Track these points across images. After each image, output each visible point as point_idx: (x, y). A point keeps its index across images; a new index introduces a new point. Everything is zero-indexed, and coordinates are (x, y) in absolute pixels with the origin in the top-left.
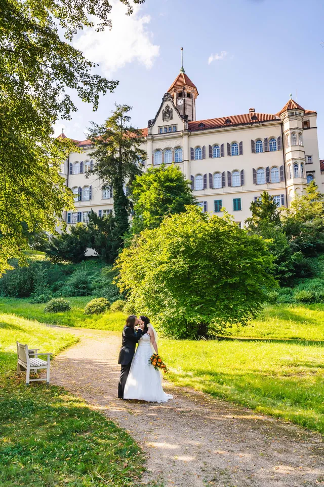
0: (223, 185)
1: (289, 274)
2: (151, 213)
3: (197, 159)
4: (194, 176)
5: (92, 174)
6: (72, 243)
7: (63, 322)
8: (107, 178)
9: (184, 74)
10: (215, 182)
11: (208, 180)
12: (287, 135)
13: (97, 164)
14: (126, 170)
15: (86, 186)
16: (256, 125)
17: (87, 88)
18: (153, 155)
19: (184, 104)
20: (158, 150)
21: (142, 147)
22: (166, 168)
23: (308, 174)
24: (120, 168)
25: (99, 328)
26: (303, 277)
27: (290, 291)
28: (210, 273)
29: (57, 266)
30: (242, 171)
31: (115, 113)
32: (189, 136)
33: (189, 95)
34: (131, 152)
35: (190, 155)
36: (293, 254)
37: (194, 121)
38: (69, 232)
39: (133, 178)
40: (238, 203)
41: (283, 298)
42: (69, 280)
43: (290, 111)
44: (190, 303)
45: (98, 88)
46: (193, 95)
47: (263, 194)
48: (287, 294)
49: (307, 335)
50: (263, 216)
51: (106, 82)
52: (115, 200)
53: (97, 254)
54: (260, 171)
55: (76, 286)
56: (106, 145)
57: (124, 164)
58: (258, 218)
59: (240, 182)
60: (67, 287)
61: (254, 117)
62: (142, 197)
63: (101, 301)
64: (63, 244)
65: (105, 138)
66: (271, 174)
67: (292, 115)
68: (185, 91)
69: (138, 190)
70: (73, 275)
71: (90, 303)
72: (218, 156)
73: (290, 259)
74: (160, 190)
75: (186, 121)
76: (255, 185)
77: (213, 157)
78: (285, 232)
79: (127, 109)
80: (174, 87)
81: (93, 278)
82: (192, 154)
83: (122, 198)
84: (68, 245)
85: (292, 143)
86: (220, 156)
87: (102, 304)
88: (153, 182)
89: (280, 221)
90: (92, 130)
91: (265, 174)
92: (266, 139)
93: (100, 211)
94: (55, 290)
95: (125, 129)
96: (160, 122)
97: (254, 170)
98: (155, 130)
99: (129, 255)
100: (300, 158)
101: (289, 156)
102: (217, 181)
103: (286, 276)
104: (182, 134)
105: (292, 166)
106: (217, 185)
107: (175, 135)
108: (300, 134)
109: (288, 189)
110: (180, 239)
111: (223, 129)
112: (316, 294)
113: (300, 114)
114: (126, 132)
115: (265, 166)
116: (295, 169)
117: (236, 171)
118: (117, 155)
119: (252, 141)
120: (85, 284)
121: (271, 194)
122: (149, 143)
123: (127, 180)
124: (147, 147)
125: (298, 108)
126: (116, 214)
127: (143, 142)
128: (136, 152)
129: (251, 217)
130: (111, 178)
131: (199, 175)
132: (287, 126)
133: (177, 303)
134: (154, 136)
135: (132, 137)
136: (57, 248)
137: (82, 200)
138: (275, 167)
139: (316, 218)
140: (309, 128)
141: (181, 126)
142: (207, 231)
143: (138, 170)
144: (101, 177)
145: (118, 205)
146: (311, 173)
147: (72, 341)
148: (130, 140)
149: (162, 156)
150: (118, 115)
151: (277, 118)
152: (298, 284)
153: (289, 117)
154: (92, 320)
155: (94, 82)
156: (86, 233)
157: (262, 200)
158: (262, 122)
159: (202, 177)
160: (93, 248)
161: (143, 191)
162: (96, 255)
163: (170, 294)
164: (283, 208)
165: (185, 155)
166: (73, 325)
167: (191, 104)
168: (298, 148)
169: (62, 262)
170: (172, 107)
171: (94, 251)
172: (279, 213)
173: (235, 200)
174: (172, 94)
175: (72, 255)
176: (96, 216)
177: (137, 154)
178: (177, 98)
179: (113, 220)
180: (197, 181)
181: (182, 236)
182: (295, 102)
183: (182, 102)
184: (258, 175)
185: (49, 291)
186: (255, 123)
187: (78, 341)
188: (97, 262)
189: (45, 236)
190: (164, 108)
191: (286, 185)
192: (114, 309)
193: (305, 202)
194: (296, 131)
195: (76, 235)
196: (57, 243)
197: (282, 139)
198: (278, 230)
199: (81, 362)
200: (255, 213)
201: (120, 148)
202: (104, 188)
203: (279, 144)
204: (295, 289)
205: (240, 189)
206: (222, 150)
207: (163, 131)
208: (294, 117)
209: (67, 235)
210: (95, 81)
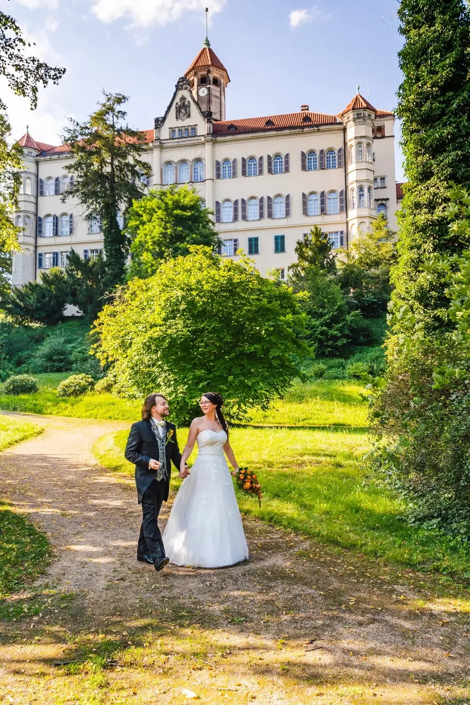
0: (261, 216)
1: (343, 341)
2: (153, 256)
3: (224, 177)
4: (220, 201)
5: (71, 196)
6: (44, 297)
7: (26, 408)
8: (92, 203)
9: (210, 50)
10: (250, 211)
11: (240, 209)
12: (351, 146)
13: (78, 182)
14: (121, 191)
15: (64, 214)
16: (309, 129)
17: (20, 76)
18: (161, 170)
19: (209, 94)
20: (169, 163)
21: (144, 158)
22: (176, 190)
23: (380, 202)
24: (112, 189)
25: (76, 416)
26: (361, 345)
27: (342, 363)
28: (220, 340)
29: (22, 330)
30: (288, 197)
31: (104, 105)
32: (214, 142)
33: (216, 82)
34: (127, 165)
35: (215, 170)
36: (349, 313)
37: (223, 120)
38: (40, 281)
39: (130, 204)
40: (281, 242)
41: (332, 372)
42: (40, 349)
43: (357, 112)
44: (192, 379)
45: (36, 76)
46: (222, 81)
47: (313, 229)
48: (339, 367)
49: (353, 421)
50: (312, 261)
51: (47, 68)
52: (105, 235)
53: (81, 314)
54: (313, 197)
55: (49, 358)
56: (91, 153)
57: (118, 182)
58: (306, 264)
59: (284, 212)
60: (37, 359)
61: (307, 118)
62: (141, 232)
63: (82, 379)
64: (30, 299)
65: (89, 142)
66: (327, 201)
67: (359, 116)
68: (210, 75)
69: (136, 220)
70: (45, 343)
71: (66, 382)
72: (255, 174)
73: (344, 320)
74: (166, 222)
75: (209, 121)
76: (305, 216)
77: (247, 175)
78: (340, 284)
79: (120, 100)
80: (195, 69)
81: (74, 347)
82: (218, 169)
83: (115, 232)
84: (37, 300)
85: (357, 159)
86: (258, 174)
87: (83, 383)
88: (157, 210)
89: (335, 269)
90: (69, 131)
91: (319, 202)
92: (322, 152)
93: (86, 251)
94: (19, 363)
95: (118, 131)
96: (172, 121)
97: (304, 195)
98: (165, 134)
99: (113, 315)
100: (368, 181)
101: (352, 177)
102: (253, 210)
103: (339, 343)
104: (203, 139)
105: (356, 190)
106: (252, 215)
107: (194, 140)
108: (368, 145)
109: (350, 224)
110: (180, 293)
111: (263, 134)
112: (375, 368)
113: (370, 116)
114: (119, 135)
115: (319, 191)
116: (360, 195)
117: (279, 196)
118: (107, 169)
119: (302, 153)
120: (61, 355)
121: (324, 230)
122: (156, 152)
123: (123, 206)
124: (153, 158)
125: (367, 108)
126: (107, 256)
127: (145, 150)
128: (135, 166)
129: (297, 262)
130: (99, 203)
131: (228, 200)
132: (351, 133)
133: (175, 380)
134: (163, 142)
135: (130, 143)
136: (22, 304)
137: (59, 234)
138: (332, 191)
139: (383, 264)
140: (383, 137)
141: (203, 128)
142: (217, 281)
143: (139, 192)
144: (84, 202)
145: (110, 242)
146: (384, 202)
147: (32, 433)
148: (126, 147)
149: (175, 171)
150: (108, 109)
151: (339, 120)
152: (354, 355)
153: (354, 120)
154: (68, 405)
155: (30, 67)
156: (65, 282)
157: (312, 238)
158: (317, 126)
159: (232, 204)
160: (75, 305)
161: (143, 223)
162: (79, 315)
163: (167, 368)
164: (340, 250)
165: (208, 171)
166: (40, 412)
167: (218, 95)
168: (364, 166)
169: (31, 324)
170: (189, 99)
171: (76, 308)
172: (334, 257)
173: (276, 238)
174: (191, 80)
175: (44, 314)
176: (78, 258)
177: (137, 168)
178: (198, 86)
179: (103, 265)
180: (224, 210)
181: (182, 289)
182: (363, 99)
183: (206, 92)
184: (309, 203)
185: (10, 365)
186: (308, 126)
187: (41, 433)
188: (81, 325)
189: (7, 286)
190: (177, 100)
191: (347, 218)
192: (100, 390)
193: (371, 242)
194: (363, 140)
195: (50, 285)
196: (21, 296)
197: (343, 152)
198: (330, 281)
199: (31, 458)
200: (302, 256)
201: (112, 159)
202: (89, 217)
203: (341, 158)
204: (349, 361)
205: (284, 222)
206: (261, 165)
207: (177, 135)
208: (361, 120)
209: (37, 286)
210: (32, 66)
